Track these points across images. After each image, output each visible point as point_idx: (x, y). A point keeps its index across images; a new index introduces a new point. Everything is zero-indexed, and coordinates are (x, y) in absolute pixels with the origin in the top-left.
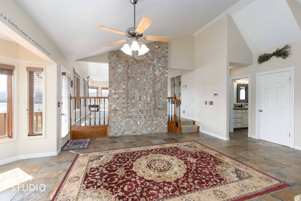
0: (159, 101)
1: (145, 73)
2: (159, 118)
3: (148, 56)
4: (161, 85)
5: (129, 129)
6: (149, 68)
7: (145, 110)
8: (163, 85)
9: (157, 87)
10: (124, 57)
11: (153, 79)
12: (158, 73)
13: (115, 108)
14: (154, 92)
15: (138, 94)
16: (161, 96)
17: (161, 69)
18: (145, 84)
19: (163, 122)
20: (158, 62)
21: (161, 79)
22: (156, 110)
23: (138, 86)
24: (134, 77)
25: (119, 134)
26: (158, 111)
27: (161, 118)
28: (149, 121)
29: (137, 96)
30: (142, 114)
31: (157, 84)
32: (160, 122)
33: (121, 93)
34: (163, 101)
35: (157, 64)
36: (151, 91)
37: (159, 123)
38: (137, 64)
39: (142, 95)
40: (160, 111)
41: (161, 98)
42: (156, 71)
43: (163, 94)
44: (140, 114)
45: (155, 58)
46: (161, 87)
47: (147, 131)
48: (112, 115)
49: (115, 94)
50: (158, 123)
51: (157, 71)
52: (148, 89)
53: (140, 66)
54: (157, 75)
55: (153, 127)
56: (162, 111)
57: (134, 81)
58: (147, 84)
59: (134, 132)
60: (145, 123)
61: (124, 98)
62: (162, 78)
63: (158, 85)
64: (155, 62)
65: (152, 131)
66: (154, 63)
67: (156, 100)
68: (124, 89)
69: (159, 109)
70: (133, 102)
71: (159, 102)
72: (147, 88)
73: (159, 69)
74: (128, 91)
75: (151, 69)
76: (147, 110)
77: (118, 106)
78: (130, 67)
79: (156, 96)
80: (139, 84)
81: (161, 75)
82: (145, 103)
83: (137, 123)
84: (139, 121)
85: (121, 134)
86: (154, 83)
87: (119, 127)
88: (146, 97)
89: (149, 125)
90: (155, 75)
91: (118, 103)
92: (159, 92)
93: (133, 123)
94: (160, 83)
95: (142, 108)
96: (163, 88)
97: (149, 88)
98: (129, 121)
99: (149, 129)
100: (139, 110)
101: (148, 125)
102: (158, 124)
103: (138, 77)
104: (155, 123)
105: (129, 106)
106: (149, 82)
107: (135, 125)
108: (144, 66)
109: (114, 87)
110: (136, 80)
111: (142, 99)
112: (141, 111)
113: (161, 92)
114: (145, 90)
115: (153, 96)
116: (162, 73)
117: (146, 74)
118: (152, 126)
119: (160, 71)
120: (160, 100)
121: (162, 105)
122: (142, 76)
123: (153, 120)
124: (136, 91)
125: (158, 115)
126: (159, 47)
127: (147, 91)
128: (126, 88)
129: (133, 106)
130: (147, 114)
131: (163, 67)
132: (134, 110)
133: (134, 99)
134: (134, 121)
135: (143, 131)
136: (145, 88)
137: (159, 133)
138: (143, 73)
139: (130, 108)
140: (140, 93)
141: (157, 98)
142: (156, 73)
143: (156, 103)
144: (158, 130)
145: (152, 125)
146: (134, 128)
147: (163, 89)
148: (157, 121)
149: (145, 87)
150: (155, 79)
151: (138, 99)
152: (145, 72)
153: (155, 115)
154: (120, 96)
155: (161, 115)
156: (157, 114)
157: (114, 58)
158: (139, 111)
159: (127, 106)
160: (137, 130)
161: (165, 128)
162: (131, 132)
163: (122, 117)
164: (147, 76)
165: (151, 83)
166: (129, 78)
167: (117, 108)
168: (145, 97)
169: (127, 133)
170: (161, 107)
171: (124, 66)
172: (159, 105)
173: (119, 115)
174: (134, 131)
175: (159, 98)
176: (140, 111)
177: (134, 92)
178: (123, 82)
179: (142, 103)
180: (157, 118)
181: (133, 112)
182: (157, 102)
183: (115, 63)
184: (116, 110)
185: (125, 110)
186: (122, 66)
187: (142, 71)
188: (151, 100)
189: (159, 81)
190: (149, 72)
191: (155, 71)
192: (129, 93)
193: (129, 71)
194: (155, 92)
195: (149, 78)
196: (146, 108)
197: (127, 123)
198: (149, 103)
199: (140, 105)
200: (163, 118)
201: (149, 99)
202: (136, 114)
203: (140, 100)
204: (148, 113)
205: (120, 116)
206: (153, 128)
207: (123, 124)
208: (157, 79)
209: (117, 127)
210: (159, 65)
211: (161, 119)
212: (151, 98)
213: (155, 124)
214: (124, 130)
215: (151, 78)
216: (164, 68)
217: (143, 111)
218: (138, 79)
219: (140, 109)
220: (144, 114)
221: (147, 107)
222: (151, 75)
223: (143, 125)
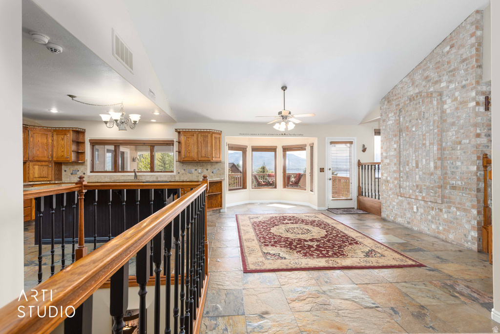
0: (453, 170)
1: (424, 115)
2: (453, 209)
3: (429, 78)
4: (457, 132)
5: (402, 214)
6: (431, 102)
7: (425, 185)
8: (462, 131)
9: (449, 138)
10: (395, 100)
11: (438, 123)
12: (451, 107)
13: (387, 178)
14: (441, 149)
15: (414, 155)
16: (458, 158)
17: (457, 94)
18: (424, 135)
19: (464, 221)
20: (450, 82)
21: (458, 117)
22: (446, 188)
23: (414, 142)
24: (407, 127)
25: (391, 218)
26: (450, 192)
27: (458, 209)
28: (433, 209)
29: (412, 159)
30: (421, 193)
31: (448, 131)
32: (457, 219)
33: (392, 155)
34: (464, 168)
35: (448, 87)
36: (435, 148)
37: (455, 221)
38: (412, 103)
39: (420, 157)
40: (456, 192)
41: (459, 164)
42: (446, 104)
43: (465, 152)
44: (417, 194)
45: (443, 75)
46: (457, 138)
47: (429, 229)
48: (384, 188)
49: (386, 158)
50: (452, 220)
51: (449, 101)
52: (430, 146)
53: (416, 104)
54: (448, 111)
55: (440, 224)
56: (460, 194)
57: (407, 135)
58: (428, 134)
59: (409, 223)
60: (425, 210)
61: (395, 164)
62: (459, 114)
63: (450, 134)
64: (443, 85)
65: (439, 233)
66: (441, 88)
67: (447, 167)
68: (395, 149)
69: (454, 188)
70: (407, 170)
71: (453, 173)
72: (428, 144)
73: (453, 95)
74: (400, 152)
75: (435, 103)
76: (428, 188)
77: (389, 176)
78: (403, 111)
79: (446, 157)
80: (415, 138)
81: (457, 109)
82: (424, 173)
83: (413, 208)
84: (416, 205)
85: (392, 218)
86: (442, 132)
87: (391, 207)
88: (426, 160)
89: (433, 217)
90: (443, 112)
91: (390, 172)
92: (453, 150)
93: (408, 206)
94: (455, 128)
95: (421, 183)
96: (464, 139)
97: (430, 144)
98: (402, 202)
99: (433, 226)
100: (415, 185)
101: (430, 217)
102: (451, 222)
103: (413, 126)
104: (446, 217)
105: (402, 177)
106: (431, 130)
107: (409, 211)
108: (423, 102)
109: (385, 148)
110: (410, 131)
111: (420, 166)
112: (419, 188)
113: (459, 148)
114: (425, 147)
115: (439, 159)
116: (461, 103)
117: (426, 115)
118: (438, 222)
119: (456, 99)
120: (457, 168)
121: (462, 179)
122: (420, 121)
123: (441, 210)
124: (411, 151)
125: (450, 202)
126: (452, 47)
127: (428, 148)
128: (397, 149)
129: (407, 177)
130: (428, 194)
131: (464, 87)
132: (408, 184)
133: (408, 165)
134: (409, 203)
135: (422, 227)
136: (424, 144)
137: (453, 243)
138: (421, 116)
139: (403, 181)
140: (417, 153)
141: (449, 162)
142: (446, 106)
143: (446, 173)
144: (451, 237)
145: (439, 220)
146: (408, 215)
147: (463, 141)
148: (450, 215)
149: (424, 142)
150: (445, 121)
151: (414, 165)
152: (424, 112)
153: (445, 200)
154: (391, 160)
155: (459, 204)
156: (450, 198)
157: (385, 106)
158: (415, 187)
159: (398, 176)
160: (413, 220)
161: (470, 238)
162: (404, 221)
163: (393, 193)
164: (427, 119)
165: (436, 131)
166: (401, 131)
167: (389, 178)
168: (424, 160)
169: (399, 220)
170: (460, 183)
171: (395, 114)
172: (454, 178)
173: (391, 189)
174: (409, 220)
175: (454, 164)
176: (417, 186)
177: (408, 154)
178: (394, 139)
179: (421, 173)
180: (449, 207)
181: (407, 188)
182: (449, 172)
183: (386, 113)
184: (388, 181)
185: (396, 182)
186: (393, 114)
187: (420, 114)
188: (435, 168)
189: (453, 124)
190: (431, 110)
191: (444, 103)
192: (402, 155)
193: (401, 119)
194: (444, 149)
195: (431, 123)
196: (428, 184)
197: (400, 204)
198: (432, 174)
199: (417, 177)
200: (465, 210)
201: (432, 165)
202: (411, 191)
203: (417, 166)
204: (431, 194)
205: (392, 191)
206: (441, 228)
207: (395, 204)
208: (450, 120)
209: (389, 206)
210: (452, 86)
211: (458, 213)
212: (435, 163)
213: (445, 220)
214: (396, 215)
215: (434, 122)
216: (465, 90)
217: (421, 188)
218: (414, 129)
219: (418, 184)
220: (424, 195)
221: (429, 181)
222: (434, 115)
223: (422, 214)
